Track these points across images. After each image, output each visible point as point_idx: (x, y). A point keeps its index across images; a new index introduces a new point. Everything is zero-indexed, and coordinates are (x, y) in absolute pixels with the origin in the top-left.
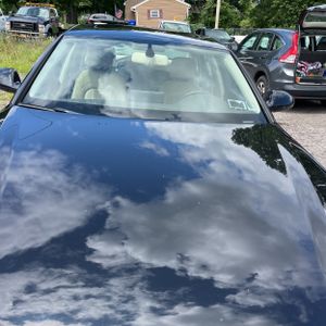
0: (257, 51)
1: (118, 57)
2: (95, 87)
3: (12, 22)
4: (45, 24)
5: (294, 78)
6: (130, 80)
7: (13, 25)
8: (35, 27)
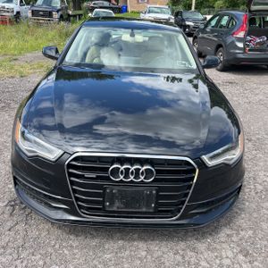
0: (218, 29)
1: (114, 37)
2: (99, 57)
3: (33, 11)
4: (58, 11)
5: (244, 49)
6: (121, 50)
7: (34, 13)
8: (50, 14)
